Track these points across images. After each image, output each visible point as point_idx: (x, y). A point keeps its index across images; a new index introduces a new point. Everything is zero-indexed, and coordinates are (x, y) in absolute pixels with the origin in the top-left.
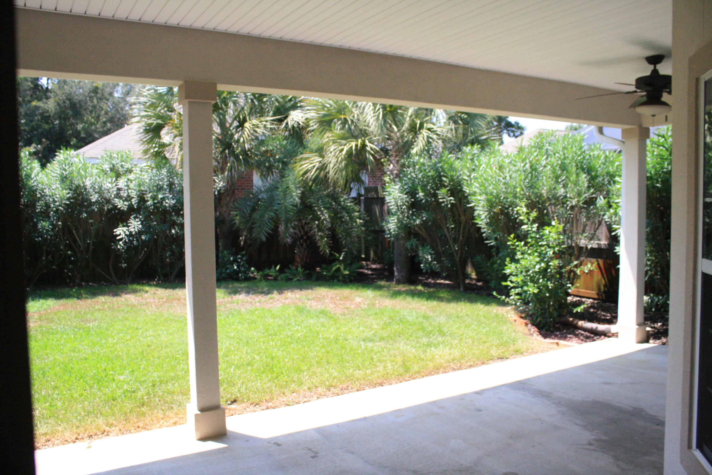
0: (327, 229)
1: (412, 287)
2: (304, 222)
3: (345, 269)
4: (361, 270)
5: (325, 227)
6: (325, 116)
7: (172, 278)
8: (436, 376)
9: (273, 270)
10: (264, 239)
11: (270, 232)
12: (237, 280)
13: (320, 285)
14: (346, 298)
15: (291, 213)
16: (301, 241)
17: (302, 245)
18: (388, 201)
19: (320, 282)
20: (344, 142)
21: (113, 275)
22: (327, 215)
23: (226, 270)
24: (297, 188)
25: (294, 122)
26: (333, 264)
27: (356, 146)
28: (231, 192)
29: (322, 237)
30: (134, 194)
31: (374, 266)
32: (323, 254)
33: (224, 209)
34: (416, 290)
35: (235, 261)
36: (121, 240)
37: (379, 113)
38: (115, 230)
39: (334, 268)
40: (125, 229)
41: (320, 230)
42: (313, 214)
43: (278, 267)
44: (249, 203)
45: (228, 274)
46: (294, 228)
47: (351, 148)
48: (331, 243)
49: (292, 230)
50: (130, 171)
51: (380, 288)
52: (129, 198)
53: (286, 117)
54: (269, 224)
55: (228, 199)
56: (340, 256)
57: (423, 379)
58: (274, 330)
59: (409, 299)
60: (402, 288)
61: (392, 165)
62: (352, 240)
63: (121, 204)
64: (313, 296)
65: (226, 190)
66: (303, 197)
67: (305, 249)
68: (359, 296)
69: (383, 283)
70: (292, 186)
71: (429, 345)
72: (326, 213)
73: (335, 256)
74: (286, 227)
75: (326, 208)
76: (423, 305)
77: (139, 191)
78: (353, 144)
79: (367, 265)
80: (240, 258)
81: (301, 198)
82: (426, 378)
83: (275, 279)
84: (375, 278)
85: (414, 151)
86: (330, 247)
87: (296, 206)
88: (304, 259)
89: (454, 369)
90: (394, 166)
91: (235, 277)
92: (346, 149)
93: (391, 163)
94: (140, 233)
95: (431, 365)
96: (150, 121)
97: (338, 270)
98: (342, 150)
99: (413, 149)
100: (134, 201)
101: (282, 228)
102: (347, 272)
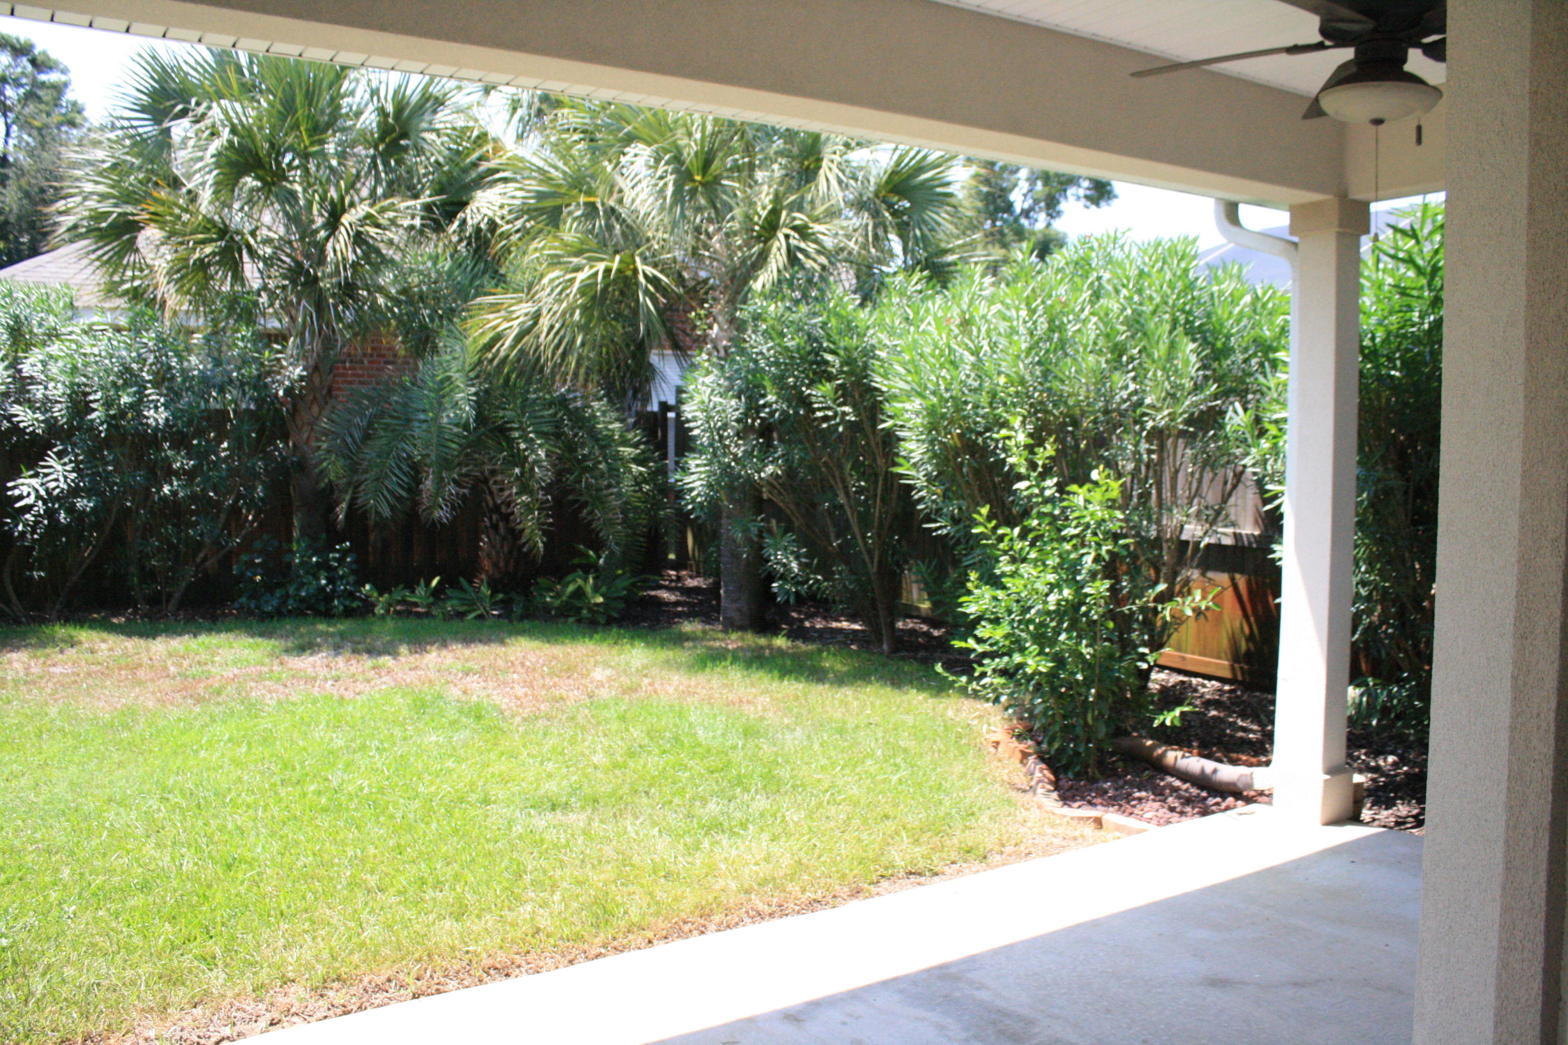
0: (542, 488)
1: (762, 641)
2: (487, 468)
3: (596, 589)
4: (653, 593)
5: (538, 482)
6: (540, 196)
7: (171, 607)
8: (696, 941)
9: (421, 590)
10: (386, 512)
11: (404, 494)
12: (328, 615)
13: (522, 632)
14: (569, 670)
15: (454, 446)
16: (495, 517)
17: (495, 527)
18: (689, 416)
19: (526, 624)
20: (575, 260)
21: (14, 598)
22: (542, 453)
23: (298, 589)
24: (470, 382)
25: (480, 218)
26: (569, 578)
27: (608, 271)
28: (324, 392)
29: (528, 508)
30: (57, 391)
31: (691, 583)
32: (530, 551)
33: (306, 435)
34: (770, 647)
35: (324, 565)
36: (28, 509)
37: (666, 184)
38: (10, 484)
39: (571, 588)
40: (35, 482)
41: (525, 489)
42: (511, 447)
43: (435, 582)
44: (357, 420)
45: (303, 600)
46: (457, 483)
47: (596, 273)
48: (550, 525)
49: (452, 488)
50: (53, 335)
51: (680, 640)
52: (46, 404)
53: (463, 205)
54: (397, 471)
55: (315, 409)
56: (599, 557)
57: (649, 951)
58: (303, 767)
59: (736, 674)
60: (734, 641)
61: (716, 327)
62: (610, 516)
63: (25, 416)
64: (485, 663)
65: (311, 387)
66: (482, 403)
67: (504, 539)
68: (606, 665)
69: (688, 627)
70: (459, 379)
71: (714, 827)
72: (540, 446)
73: (588, 556)
74: (440, 481)
75: (540, 434)
76: (767, 691)
77: (72, 384)
78: (601, 267)
79: (679, 579)
80: (335, 559)
81: (479, 406)
82: (661, 948)
83: (427, 615)
84: (680, 615)
85: (757, 286)
86: (545, 533)
87: (466, 427)
88: (502, 564)
89: (761, 915)
90: (721, 328)
91: (322, 608)
92: (581, 276)
93: (715, 320)
94: (75, 491)
95: (690, 899)
96: (104, 207)
97: (579, 593)
98: (572, 280)
99: (756, 280)
100: (59, 412)
101: (428, 484)
102: (600, 600)
